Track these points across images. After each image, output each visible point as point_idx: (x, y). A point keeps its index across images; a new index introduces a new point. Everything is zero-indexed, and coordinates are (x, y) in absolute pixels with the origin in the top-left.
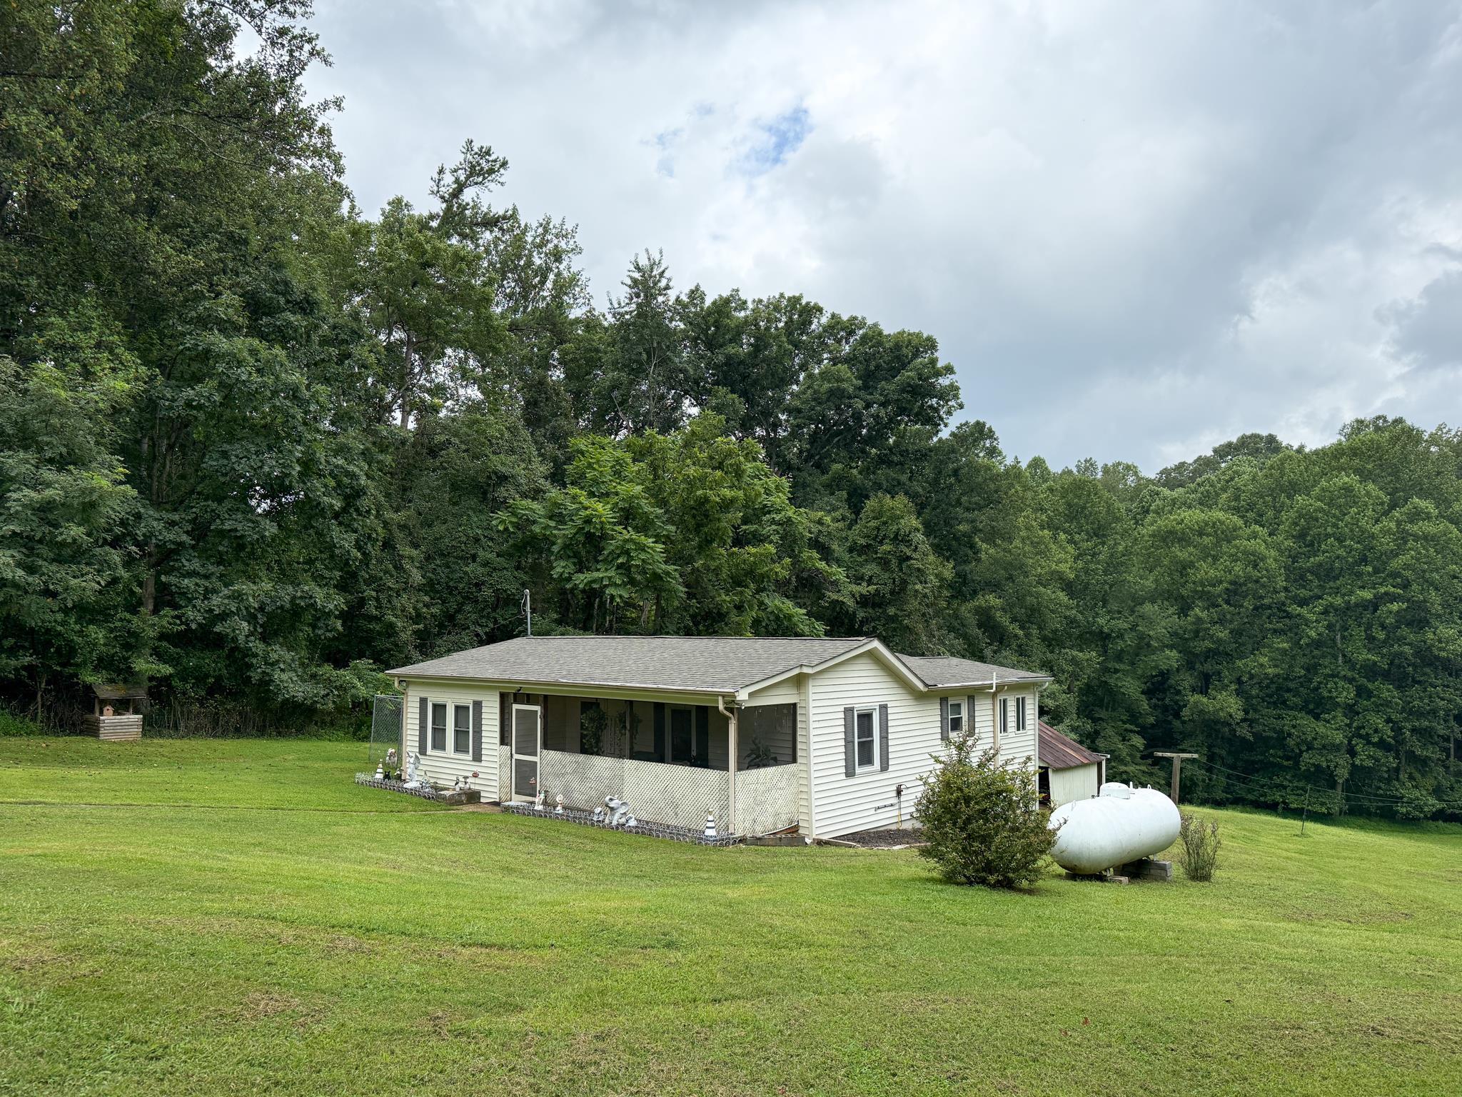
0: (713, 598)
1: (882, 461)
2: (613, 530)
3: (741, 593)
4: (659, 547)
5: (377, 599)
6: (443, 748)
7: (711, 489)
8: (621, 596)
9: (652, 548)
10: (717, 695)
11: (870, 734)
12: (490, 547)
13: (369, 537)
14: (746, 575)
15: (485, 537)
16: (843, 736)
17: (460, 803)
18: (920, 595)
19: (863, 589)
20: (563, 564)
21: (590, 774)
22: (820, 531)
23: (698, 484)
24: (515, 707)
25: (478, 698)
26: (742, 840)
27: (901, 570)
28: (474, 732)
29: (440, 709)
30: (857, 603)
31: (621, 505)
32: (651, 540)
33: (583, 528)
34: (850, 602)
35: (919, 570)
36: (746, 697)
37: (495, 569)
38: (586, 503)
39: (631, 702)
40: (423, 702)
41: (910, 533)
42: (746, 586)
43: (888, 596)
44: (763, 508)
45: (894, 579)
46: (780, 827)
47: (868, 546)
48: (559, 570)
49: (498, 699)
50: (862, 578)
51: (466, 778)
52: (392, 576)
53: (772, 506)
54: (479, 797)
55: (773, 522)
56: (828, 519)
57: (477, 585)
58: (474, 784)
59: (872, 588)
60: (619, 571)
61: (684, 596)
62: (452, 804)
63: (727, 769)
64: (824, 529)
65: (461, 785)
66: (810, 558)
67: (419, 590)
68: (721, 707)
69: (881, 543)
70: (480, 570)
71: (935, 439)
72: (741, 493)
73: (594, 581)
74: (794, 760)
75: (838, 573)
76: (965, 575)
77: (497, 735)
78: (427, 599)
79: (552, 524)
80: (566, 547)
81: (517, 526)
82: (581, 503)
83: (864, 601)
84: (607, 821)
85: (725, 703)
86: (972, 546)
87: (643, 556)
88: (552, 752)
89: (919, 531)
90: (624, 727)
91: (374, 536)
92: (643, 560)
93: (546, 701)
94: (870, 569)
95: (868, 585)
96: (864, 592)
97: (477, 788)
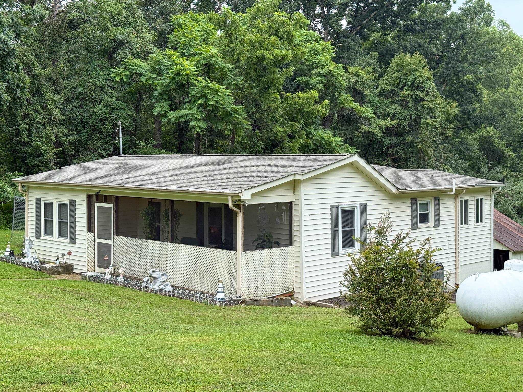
0: (271, 129)
1: (408, 30)
2: (196, 80)
3: (293, 125)
4: (229, 92)
5: (29, 130)
6: (51, 234)
7: (267, 49)
8: (200, 127)
9: (223, 93)
10: (227, 195)
11: (353, 225)
12: (112, 93)
13: (18, 85)
14: (297, 113)
15: (108, 86)
16: (329, 226)
17: (57, 273)
18: (430, 127)
19: (388, 123)
20: (161, 104)
21: (145, 253)
22: (356, 81)
23: (258, 46)
24: (97, 204)
25: (73, 199)
26: (243, 302)
27: (416, 109)
28: (70, 223)
29: (49, 206)
30: (384, 133)
31: (203, 62)
32: (222, 87)
33: (175, 78)
34: (378, 133)
35: (430, 109)
36: (249, 197)
37: (114, 109)
38: (177, 61)
39: (173, 201)
40: (38, 201)
41: (423, 81)
42: (297, 121)
43: (407, 128)
44: (312, 65)
45: (411, 115)
46: (279, 292)
47: (393, 91)
48: (158, 109)
49: (85, 199)
50: (388, 115)
51: (64, 255)
52: (40, 114)
53: (319, 63)
54: (73, 269)
55: (319, 74)
56: (362, 73)
57: (101, 120)
58: (69, 260)
59: (395, 122)
60: (199, 110)
61: (250, 128)
62: (51, 274)
63: (235, 250)
64: (359, 79)
65: (60, 260)
66: (346, 100)
67: (61, 124)
68: (230, 205)
69: (402, 89)
70: (104, 110)
71: (449, 13)
72: (290, 52)
73: (182, 117)
74: (291, 244)
75: (368, 111)
76: (469, 112)
77: (86, 225)
78: (66, 130)
79: (154, 76)
80: (163, 93)
81: (129, 77)
82: (174, 61)
83: (388, 132)
84: (151, 287)
85: (233, 201)
86: (475, 91)
87: (216, 98)
88: (121, 237)
89: (430, 80)
90: (168, 219)
91: (21, 85)
92: (216, 101)
93: (117, 200)
94: (394, 108)
95: (392, 120)
96: (389, 125)
97: (71, 262)
